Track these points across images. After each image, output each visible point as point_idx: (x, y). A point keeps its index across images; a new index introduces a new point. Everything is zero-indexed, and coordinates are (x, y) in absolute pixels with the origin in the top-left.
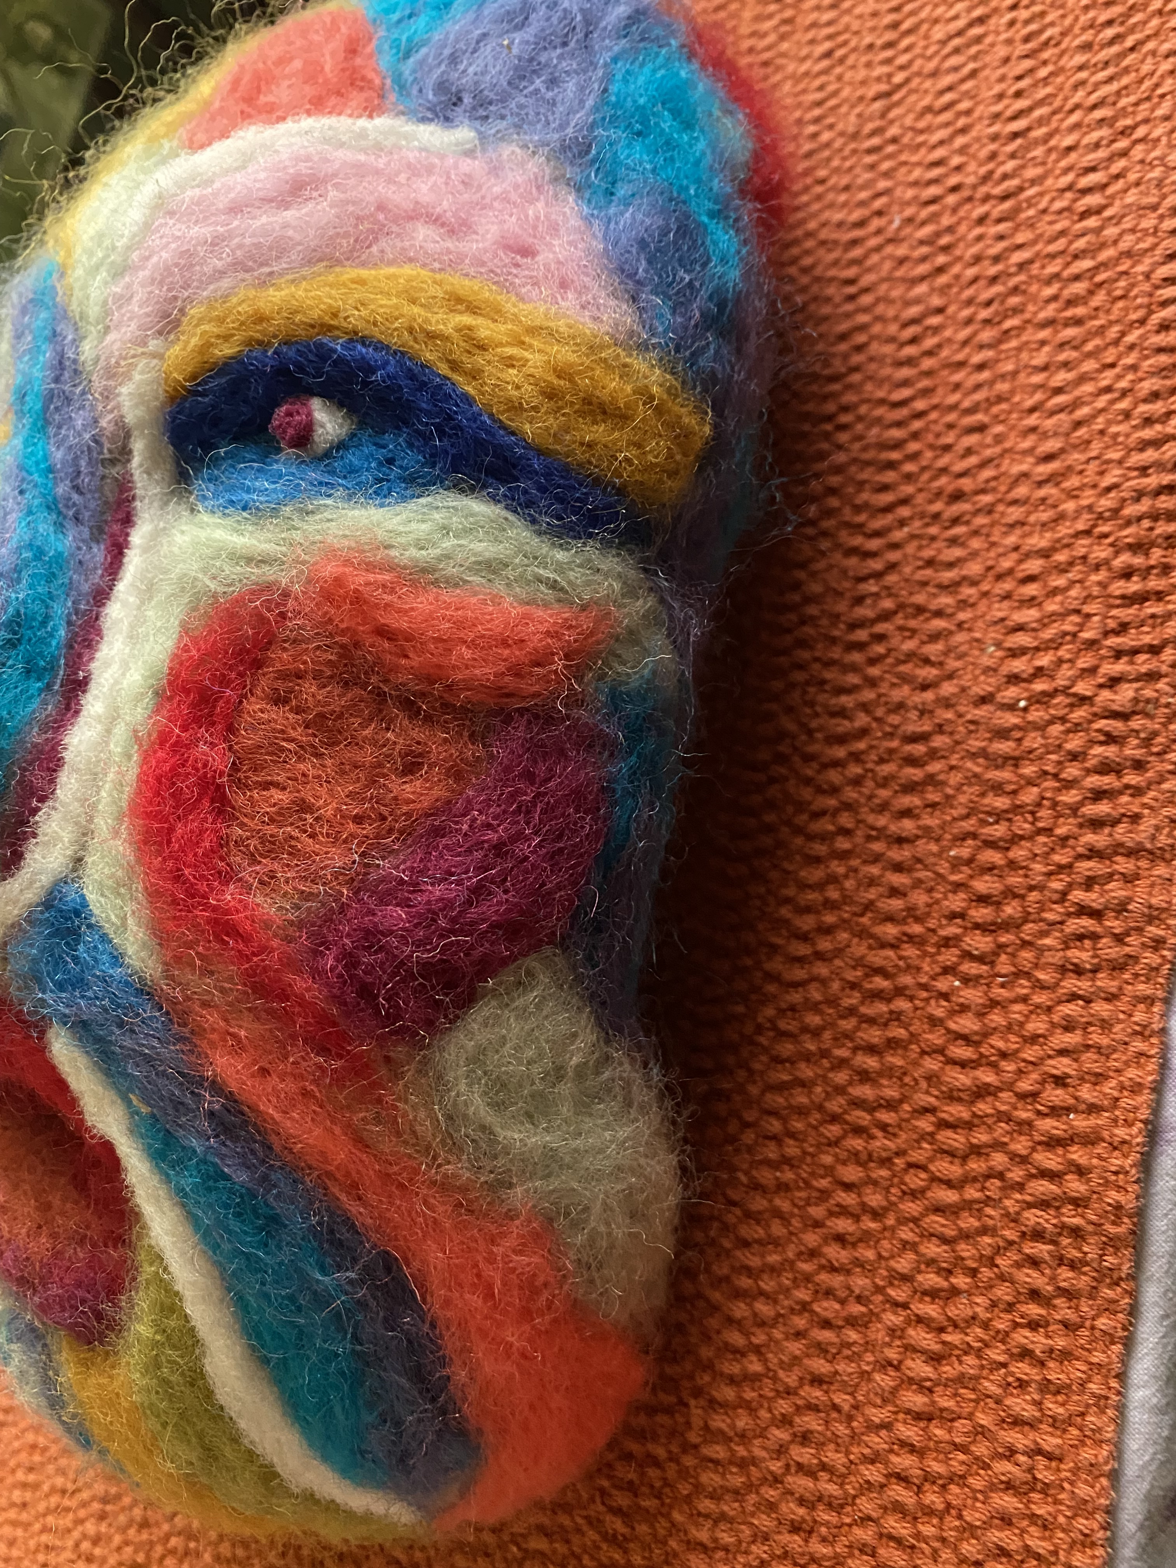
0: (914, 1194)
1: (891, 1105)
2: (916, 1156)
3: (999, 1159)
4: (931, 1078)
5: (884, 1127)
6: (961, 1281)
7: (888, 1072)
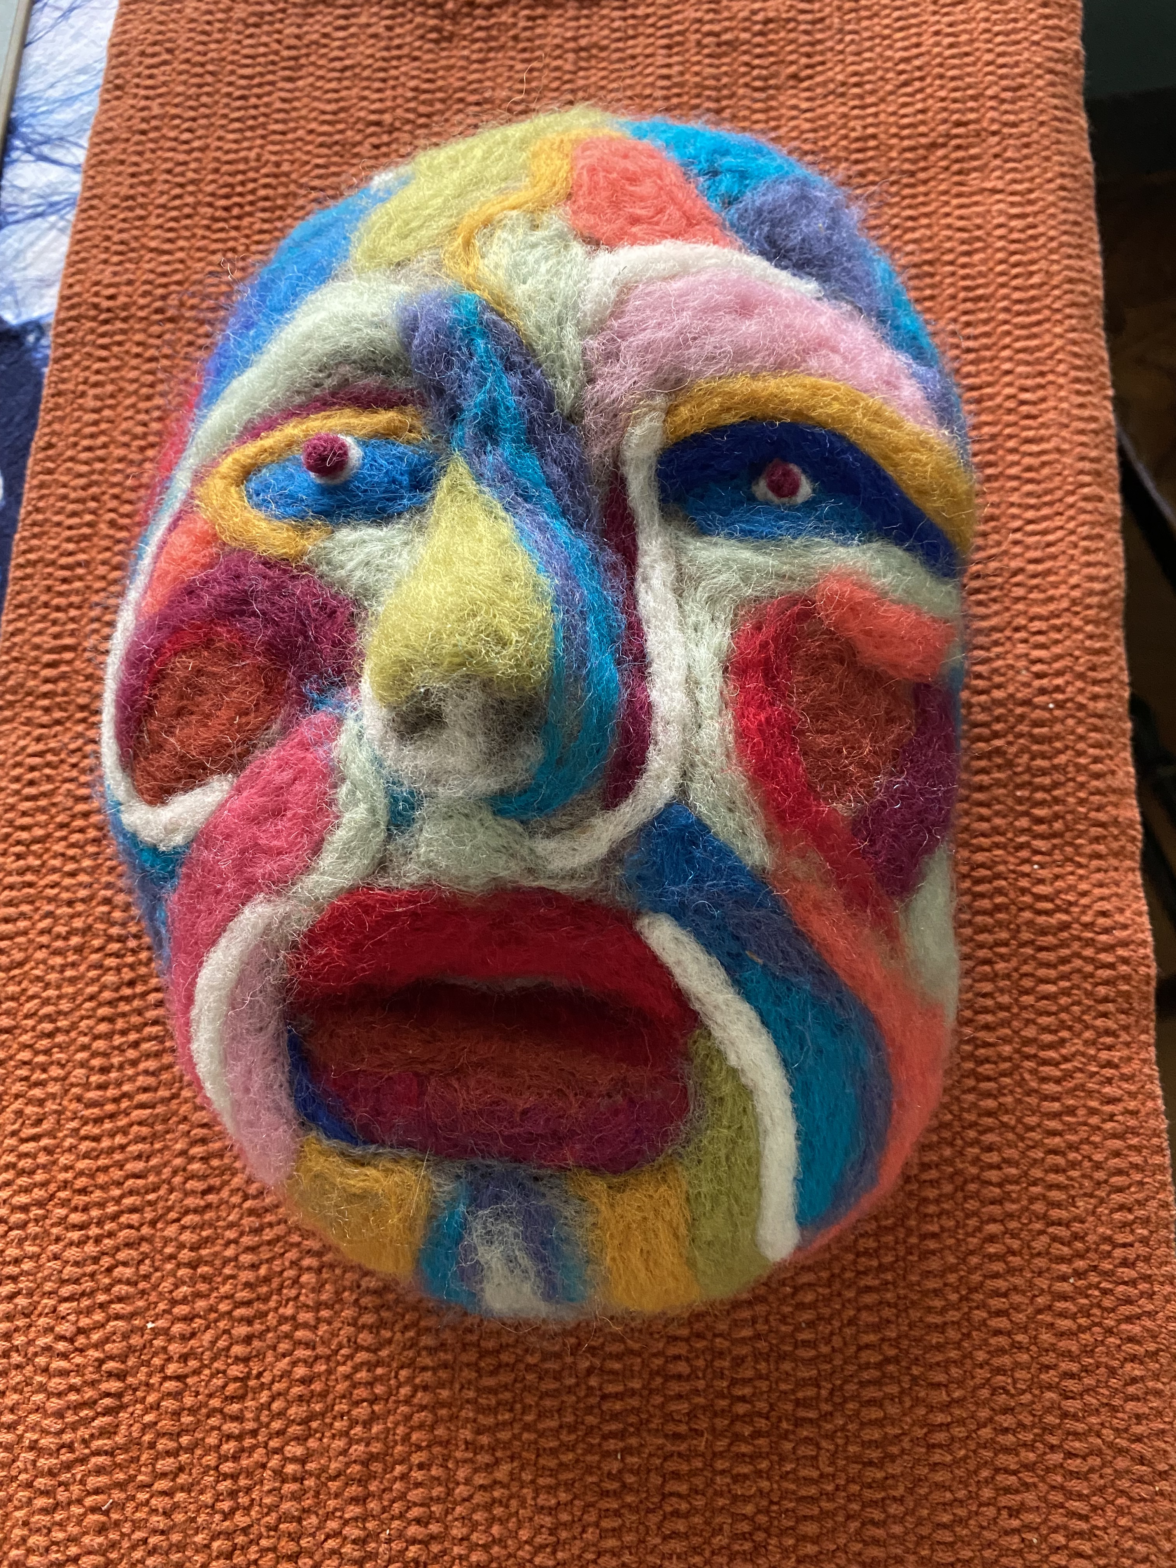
0: (1027, 992)
1: (1006, 944)
2: (1026, 969)
3: (1078, 963)
4: (1030, 923)
5: (1002, 957)
6: (1065, 1034)
7: (1000, 924)
